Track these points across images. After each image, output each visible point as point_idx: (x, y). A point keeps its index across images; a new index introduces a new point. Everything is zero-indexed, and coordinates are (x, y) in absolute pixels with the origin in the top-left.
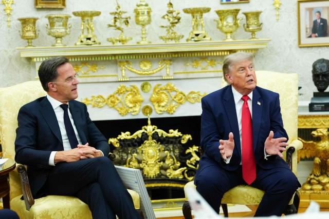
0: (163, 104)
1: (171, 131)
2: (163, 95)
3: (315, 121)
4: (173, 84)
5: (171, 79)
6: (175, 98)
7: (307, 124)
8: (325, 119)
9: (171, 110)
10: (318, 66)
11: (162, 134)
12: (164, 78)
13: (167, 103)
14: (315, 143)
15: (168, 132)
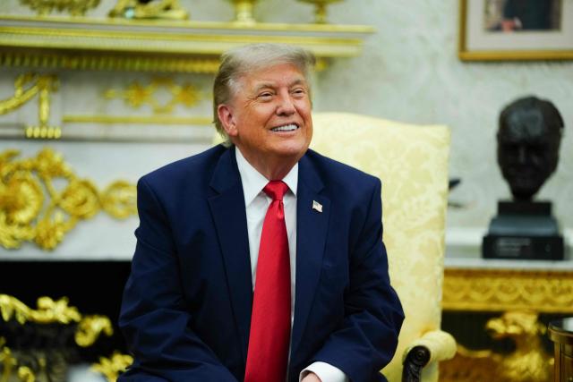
0: (22, 216)
1: (45, 302)
2: (26, 189)
3: (501, 288)
4: (58, 154)
5: (53, 139)
6: (64, 196)
7: (475, 295)
8: (530, 282)
9: (48, 237)
10: (515, 118)
11: (14, 313)
12: (29, 133)
13: (37, 213)
14: (497, 358)
15: (33, 305)
